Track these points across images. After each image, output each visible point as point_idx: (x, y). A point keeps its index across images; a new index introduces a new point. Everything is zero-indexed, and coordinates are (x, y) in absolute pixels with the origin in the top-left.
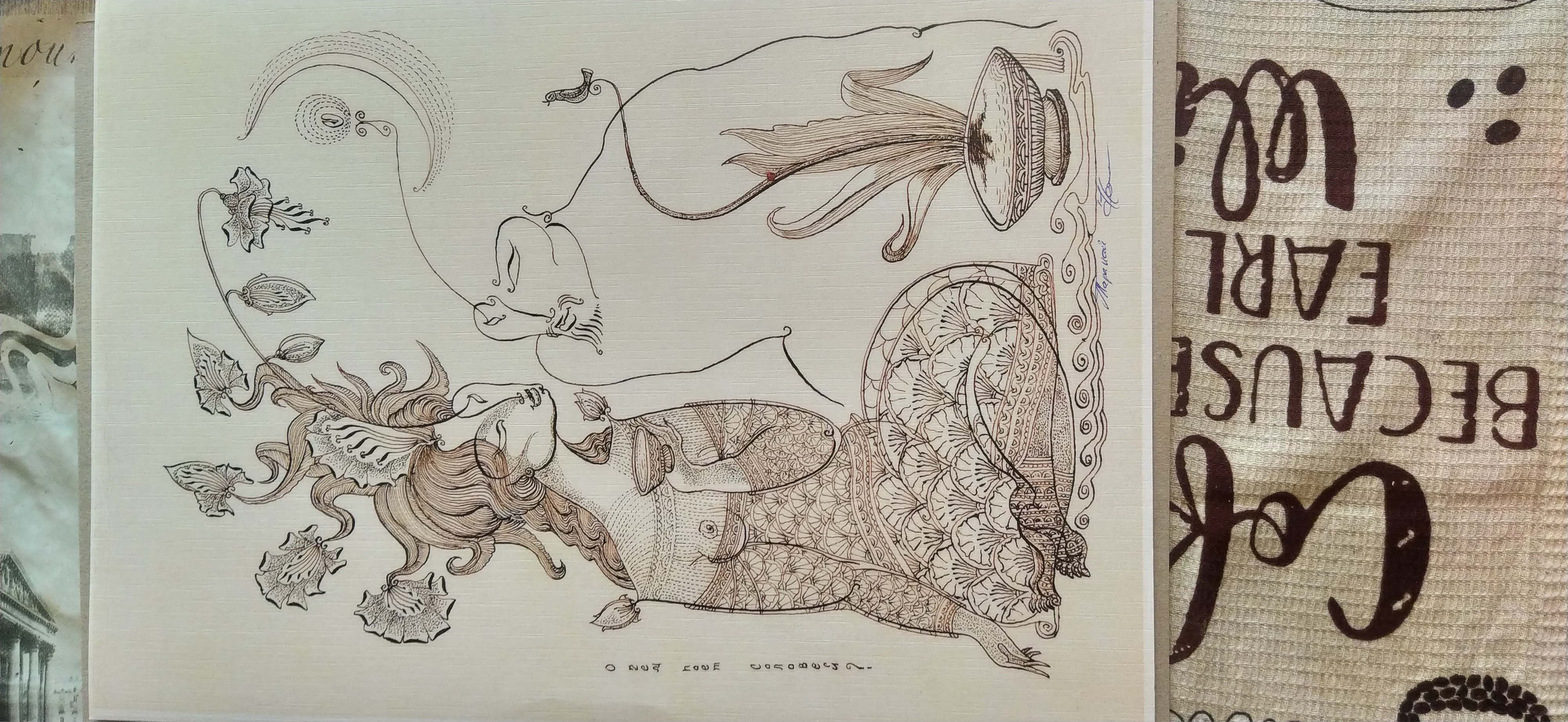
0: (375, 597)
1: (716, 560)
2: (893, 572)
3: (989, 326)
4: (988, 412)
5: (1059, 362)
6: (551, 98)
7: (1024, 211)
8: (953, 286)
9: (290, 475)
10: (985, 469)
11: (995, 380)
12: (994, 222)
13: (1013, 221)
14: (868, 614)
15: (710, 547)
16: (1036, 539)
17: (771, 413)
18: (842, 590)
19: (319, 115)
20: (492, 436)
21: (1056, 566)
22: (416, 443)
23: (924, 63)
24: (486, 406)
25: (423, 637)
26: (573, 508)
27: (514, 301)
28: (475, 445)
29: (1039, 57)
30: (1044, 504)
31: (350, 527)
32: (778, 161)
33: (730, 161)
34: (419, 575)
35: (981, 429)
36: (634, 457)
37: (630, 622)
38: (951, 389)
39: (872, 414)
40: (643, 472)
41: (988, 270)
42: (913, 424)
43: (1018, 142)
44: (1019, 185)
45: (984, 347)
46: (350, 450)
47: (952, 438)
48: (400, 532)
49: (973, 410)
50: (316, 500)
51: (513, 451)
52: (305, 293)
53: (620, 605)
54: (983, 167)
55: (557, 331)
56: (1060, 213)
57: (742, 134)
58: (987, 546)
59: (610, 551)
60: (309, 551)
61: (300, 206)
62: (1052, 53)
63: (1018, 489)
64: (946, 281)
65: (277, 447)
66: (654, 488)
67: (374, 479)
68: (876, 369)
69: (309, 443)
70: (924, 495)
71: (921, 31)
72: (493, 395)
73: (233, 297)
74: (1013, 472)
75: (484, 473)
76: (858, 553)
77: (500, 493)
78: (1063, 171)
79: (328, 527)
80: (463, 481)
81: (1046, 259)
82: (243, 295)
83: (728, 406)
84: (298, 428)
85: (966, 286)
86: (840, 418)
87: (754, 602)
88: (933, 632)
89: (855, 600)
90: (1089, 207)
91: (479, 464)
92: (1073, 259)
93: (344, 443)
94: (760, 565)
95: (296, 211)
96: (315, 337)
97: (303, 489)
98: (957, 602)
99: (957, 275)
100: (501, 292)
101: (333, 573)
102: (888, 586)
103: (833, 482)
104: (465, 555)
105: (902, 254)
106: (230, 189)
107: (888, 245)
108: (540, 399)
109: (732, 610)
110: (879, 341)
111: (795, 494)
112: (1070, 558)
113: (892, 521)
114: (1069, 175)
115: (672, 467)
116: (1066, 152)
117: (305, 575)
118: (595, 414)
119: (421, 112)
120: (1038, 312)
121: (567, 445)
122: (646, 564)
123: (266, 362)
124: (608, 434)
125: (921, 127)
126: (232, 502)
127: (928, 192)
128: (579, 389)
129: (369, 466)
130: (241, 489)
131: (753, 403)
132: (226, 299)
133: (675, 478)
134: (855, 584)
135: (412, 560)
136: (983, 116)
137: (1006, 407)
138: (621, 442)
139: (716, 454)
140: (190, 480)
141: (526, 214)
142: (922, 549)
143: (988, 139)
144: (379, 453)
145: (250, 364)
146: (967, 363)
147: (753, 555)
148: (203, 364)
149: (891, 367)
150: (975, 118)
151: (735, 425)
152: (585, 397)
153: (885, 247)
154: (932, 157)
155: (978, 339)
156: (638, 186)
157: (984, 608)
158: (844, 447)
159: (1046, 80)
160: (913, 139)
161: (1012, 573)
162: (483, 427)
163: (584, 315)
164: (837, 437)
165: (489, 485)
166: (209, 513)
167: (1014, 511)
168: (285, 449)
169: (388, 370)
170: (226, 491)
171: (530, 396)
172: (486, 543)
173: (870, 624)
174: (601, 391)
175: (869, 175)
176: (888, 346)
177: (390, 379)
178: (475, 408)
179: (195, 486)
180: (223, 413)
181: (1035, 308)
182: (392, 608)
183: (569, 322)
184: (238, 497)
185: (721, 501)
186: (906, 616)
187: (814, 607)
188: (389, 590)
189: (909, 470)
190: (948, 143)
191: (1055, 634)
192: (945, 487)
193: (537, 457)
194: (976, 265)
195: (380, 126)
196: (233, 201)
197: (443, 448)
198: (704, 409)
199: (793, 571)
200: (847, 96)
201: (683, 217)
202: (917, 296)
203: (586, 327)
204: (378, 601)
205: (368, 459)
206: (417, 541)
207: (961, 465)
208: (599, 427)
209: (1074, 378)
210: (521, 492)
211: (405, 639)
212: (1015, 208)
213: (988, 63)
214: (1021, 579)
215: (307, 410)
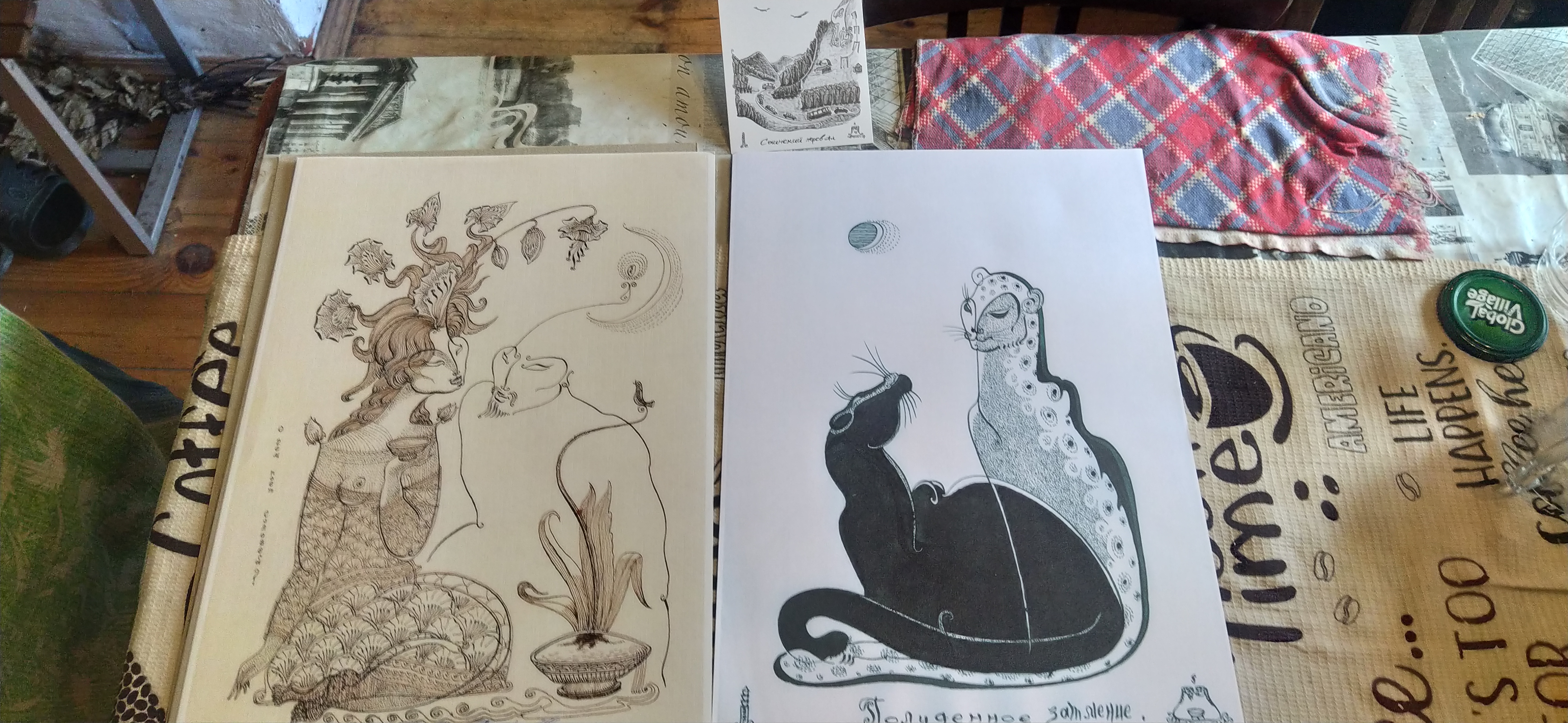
0: (347, 300)
1: (339, 488)
2: (314, 596)
3: (469, 651)
4: (411, 653)
5: (439, 698)
6: (638, 385)
7: (543, 671)
8: (498, 627)
9: (426, 254)
10: (373, 653)
11: (432, 657)
12: (537, 652)
13: (537, 664)
14: (289, 581)
15: (348, 484)
16: (321, 689)
17: (428, 517)
18: (307, 565)
19: (635, 263)
20: (435, 358)
21: (301, 702)
22: (436, 318)
23: (645, 603)
24: (454, 355)
25: (318, 326)
26: (384, 405)
27: (517, 368)
28: (431, 350)
29: (642, 677)
30: (344, 692)
31: (391, 285)
32: (590, 516)
33: (592, 487)
34: (356, 322)
35: (400, 649)
36: (412, 438)
37: (308, 439)
38: (430, 629)
39: (420, 579)
40: (401, 444)
41: (506, 650)
42: (410, 605)
43: (588, 665)
44: (559, 666)
45: (455, 648)
46: (437, 284)
47: (397, 631)
48: (384, 311)
49: (413, 643)
50: (410, 268)
51: (424, 371)
52: (532, 259)
53: (320, 434)
54: (574, 643)
55: (496, 392)
56: (539, 694)
57: (608, 494)
58: (322, 656)
59: (354, 427)
60: (380, 265)
61: (583, 255)
62: (645, 683)
63: (357, 674)
64: (501, 622)
65: (444, 246)
66: (390, 450)
67: (418, 298)
68: (449, 581)
69: (444, 263)
70: (362, 614)
71: (665, 601)
72: (460, 360)
73: (533, 223)
74: (369, 670)
75: (413, 355)
76: (330, 573)
77: (400, 364)
78: (567, 695)
79: (392, 274)
80: (410, 344)
81: (509, 687)
82: (534, 228)
83: (436, 491)
84: (454, 256)
85: (497, 636)
86: (419, 560)
87: (309, 512)
88: (270, 624)
89: (299, 573)
90: (541, 714)
91: (419, 352)
92: (507, 704)
93: (441, 281)
94: (331, 514)
95: (580, 252)
96: (506, 264)
97: (417, 260)
98: (287, 638)
99: (505, 630)
100: (523, 361)
101: (365, 278)
102: (305, 593)
103: (379, 556)
104: (364, 346)
105: (523, 594)
106: (595, 221)
107: (529, 585)
108: (455, 384)
109: (305, 498)
110: (467, 582)
111: (375, 534)
112: (305, 711)
113: (349, 595)
114: (563, 700)
115: (402, 460)
116: (578, 696)
117: (366, 263)
118: (442, 414)
119: (634, 316)
120: (474, 683)
121: (424, 401)
122: (343, 447)
123: (494, 240)
124: (428, 422)
125: (603, 604)
126: (415, 226)
127: (561, 609)
128: (458, 405)
129: (426, 294)
130: (422, 230)
131: (436, 506)
132: (533, 220)
133: (395, 462)
134: (309, 572)
135: (365, 318)
136: (607, 641)
137: (412, 665)
138: (423, 430)
139: (407, 485)
140: (430, 205)
141: (568, 373)
142: (326, 614)
143: (592, 646)
144: (433, 299)
145: (494, 233)
146: (446, 638)
147: (339, 510)
148: (496, 209)
149: (449, 591)
150: (606, 636)
151: (425, 496)
152: (453, 409)
153: (528, 584)
154: (583, 610)
155: (461, 645)
156: (581, 435)
157: (281, 655)
158: (401, 563)
159: (627, 682)
160: (596, 597)
161: (302, 674)
162: (441, 353)
163: (504, 407)
164: (408, 558)
165: (405, 358)
166: (410, 215)
167: (343, 673)
168: (442, 251)
169: (482, 302)
170: (421, 223)
171: (457, 378)
172: (371, 357)
173: (282, 582)
174: (455, 419)
175: (575, 572)
176: (464, 588)
177: (476, 303)
178: (453, 348)
179: (426, 208)
180: (467, 220)
181: (478, 680)
182: (338, 309)
183: (501, 399)
184: (417, 229)
185: (376, 489)
186: (283, 606)
187: (299, 547)
188: (350, 307)
189: (379, 604)
190: (592, 620)
191: (256, 702)
192: (365, 627)
193: (419, 384)
194: (509, 642)
195: (627, 295)
196: (589, 222)
197: (431, 333)
198: (436, 478)
199: (324, 534)
200: (628, 555)
201: (559, 461)
202: (495, 605)
203: (496, 408)
204: (344, 301)
205: (430, 293)
206: (376, 321)
207: (378, 637)
208: (434, 418)
209: (426, 709)
210: (399, 376)
211: (319, 317)
212: (545, 665)
213: (642, 644)
214: (298, 679)
215: (463, 262)
